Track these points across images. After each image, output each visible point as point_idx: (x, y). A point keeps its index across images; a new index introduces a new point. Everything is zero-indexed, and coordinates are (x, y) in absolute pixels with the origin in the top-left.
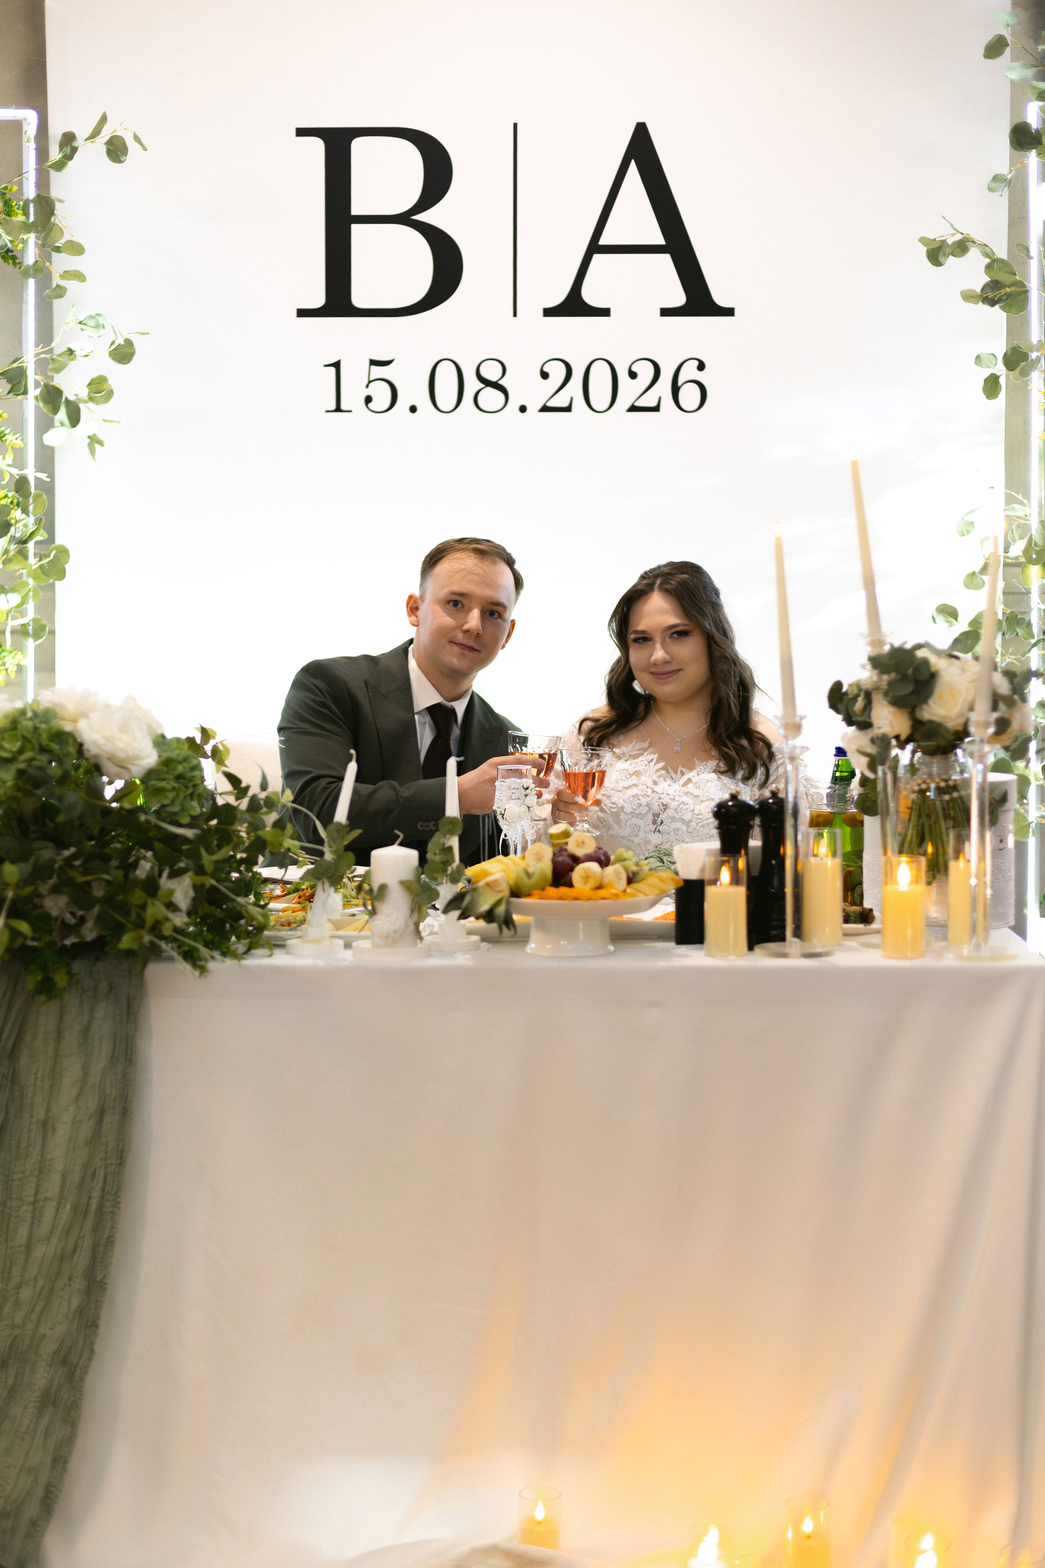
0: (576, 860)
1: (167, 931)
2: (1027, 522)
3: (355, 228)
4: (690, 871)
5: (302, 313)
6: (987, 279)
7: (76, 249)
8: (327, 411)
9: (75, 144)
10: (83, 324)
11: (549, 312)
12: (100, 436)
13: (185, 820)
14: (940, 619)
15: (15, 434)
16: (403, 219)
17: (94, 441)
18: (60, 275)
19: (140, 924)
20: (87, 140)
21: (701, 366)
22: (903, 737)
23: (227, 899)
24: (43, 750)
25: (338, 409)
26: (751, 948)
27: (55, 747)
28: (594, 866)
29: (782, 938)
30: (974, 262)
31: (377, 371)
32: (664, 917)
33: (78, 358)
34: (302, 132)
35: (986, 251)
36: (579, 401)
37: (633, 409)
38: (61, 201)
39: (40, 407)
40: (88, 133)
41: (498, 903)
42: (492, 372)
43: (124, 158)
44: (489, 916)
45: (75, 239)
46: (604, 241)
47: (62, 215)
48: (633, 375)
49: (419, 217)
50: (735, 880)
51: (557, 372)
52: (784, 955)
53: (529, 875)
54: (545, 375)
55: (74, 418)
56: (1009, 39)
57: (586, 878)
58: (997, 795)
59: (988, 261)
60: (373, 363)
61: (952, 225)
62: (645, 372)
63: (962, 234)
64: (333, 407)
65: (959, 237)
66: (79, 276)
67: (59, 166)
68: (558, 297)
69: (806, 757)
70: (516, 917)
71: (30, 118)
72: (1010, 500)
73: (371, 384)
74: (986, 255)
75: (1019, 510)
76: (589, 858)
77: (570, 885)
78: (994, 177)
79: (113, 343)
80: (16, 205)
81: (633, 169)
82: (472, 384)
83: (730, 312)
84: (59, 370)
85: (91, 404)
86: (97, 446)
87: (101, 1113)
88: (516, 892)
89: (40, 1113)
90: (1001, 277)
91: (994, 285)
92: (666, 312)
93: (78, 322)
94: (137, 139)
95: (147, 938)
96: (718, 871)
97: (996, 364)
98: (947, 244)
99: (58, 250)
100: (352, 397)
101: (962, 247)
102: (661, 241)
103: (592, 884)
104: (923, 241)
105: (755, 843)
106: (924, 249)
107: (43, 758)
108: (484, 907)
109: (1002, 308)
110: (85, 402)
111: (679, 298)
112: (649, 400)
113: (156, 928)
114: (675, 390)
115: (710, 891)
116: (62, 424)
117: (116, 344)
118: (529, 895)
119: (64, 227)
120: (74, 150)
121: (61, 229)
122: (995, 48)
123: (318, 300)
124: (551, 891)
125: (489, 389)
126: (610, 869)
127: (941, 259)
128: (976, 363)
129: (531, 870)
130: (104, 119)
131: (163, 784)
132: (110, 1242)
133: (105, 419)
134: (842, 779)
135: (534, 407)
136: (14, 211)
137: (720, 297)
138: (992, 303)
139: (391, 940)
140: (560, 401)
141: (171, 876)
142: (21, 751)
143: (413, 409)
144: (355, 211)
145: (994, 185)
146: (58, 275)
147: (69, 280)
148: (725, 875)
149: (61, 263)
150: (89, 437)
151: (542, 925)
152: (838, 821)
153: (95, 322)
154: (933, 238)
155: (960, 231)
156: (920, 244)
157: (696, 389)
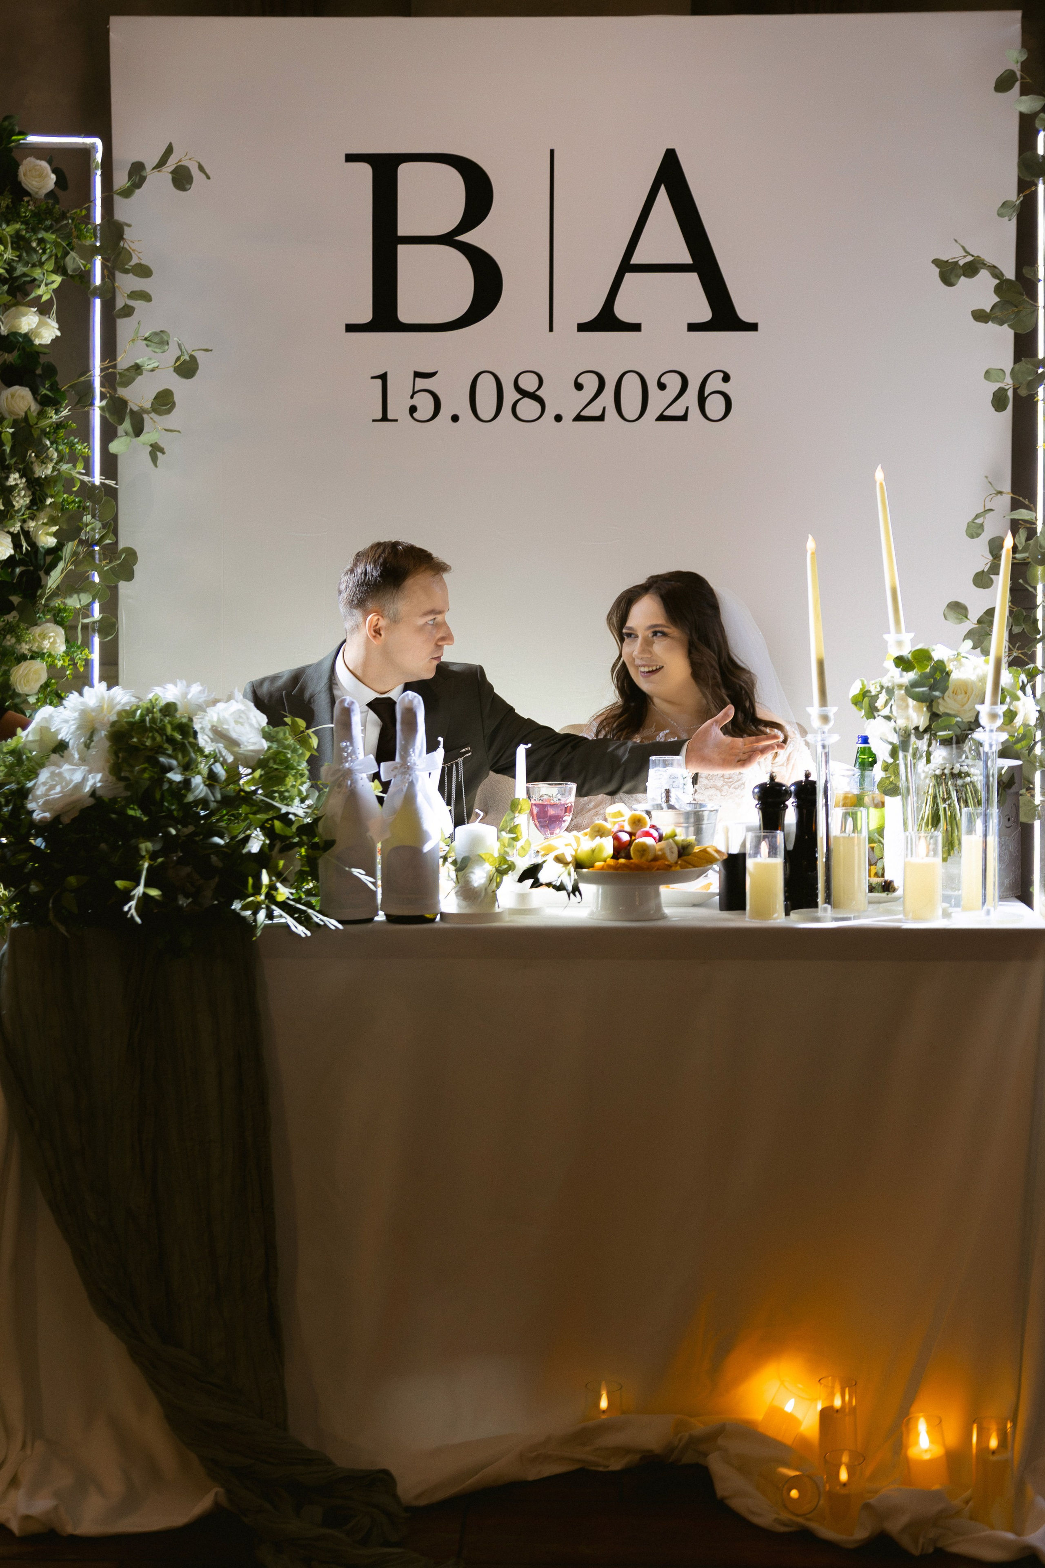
0: (633, 837)
2: (1033, 526)
3: (401, 249)
4: (733, 846)
5: (351, 328)
6: (995, 299)
7: (144, 271)
8: (374, 421)
9: (144, 174)
10: (149, 340)
11: (581, 328)
12: (162, 445)
14: (951, 615)
15: (83, 443)
16: (447, 239)
17: (156, 450)
18: (128, 295)
20: (154, 169)
21: (726, 378)
22: (921, 729)
25: (385, 418)
26: (787, 913)
28: (649, 841)
29: (815, 905)
30: (985, 283)
31: (421, 383)
33: (144, 372)
34: (351, 158)
35: (995, 272)
36: (611, 412)
37: (662, 418)
38: (129, 226)
39: (106, 417)
40: (155, 163)
42: (529, 383)
43: (189, 186)
45: (143, 262)
46: (634, 260)
47: (132, 238)
48: (662, 386)
49: (462, 238)
50: (773, 853)
51: (590, 383)
52: (817, 919)
54: (579, 387)
55: (138, 430)
56: (1018, 74)
57: (643, 851)
59: (997, 281)
60: (417, 375)
61: (963, 248)
62: (673, 383)
63: (973, 256)
64: (380, 416)
65: (969, 259)
66: (145, 296)
67: (127, 193)
68: (591, 312)
71: (96, 143)
72: (1015, 505)
73: (415, 396)
74: (994, 276)
75: (1024, 515)
76: (645, 835)
77: (630, 857)
78: (1004, 203)
79: (178, 359)
80: (84, 228)
81: (663, 191)
82: (511, 394)
83: (753, 327)
84: (126, 383)
85: (153, 415)
86: (159, 454)
88: (581, 864)
90: (1010, 297)
91: (1002, 304)
92: (692, 327)
93: (144, 338)
94: (201, 168)
96: (756, 845)
97: (1004, 379)
98: (959, 265)
99: (126, 271)
100: (398, 407)
101: (972, 268)
102: (688, 260)
103: (647, 856)
104: (935, 262)
106: (937, 271)
109: (1010, 326)
110: (148, 413)
111: (705, 314)
112: (677, 410)
114: (702, 400)
115: (751, 863)
116: (127, 434)
117: (182, 359)
118: (593, 867)
119: (133, 250)
120: (143, 179)
121: (129, 252)
122: (1004, 82)
123: (366, 315)
124: (612, 862)
125: (526, 400)
126: (664, 844)
127: (953, 280)
128: (985, 378)
130: (169, 150)
133: (166, 428)
134: (866, 764)
135: (568, 417)
136: (83, 234)
137: (744, 313)
138: (999, 322)
140: (594, 410)
143: (455, 418)
144: (401, 232)
145: (1003, 211)
146: (126, 295)
147: (136, 300)
148: (764, 850)
149: (127, 283)
150: (151, 445)
152: (863, 802)
153: (159, 339)
154: (946, 260)
155: (971, 253)
156: (933, 265)
157: (720, 399)
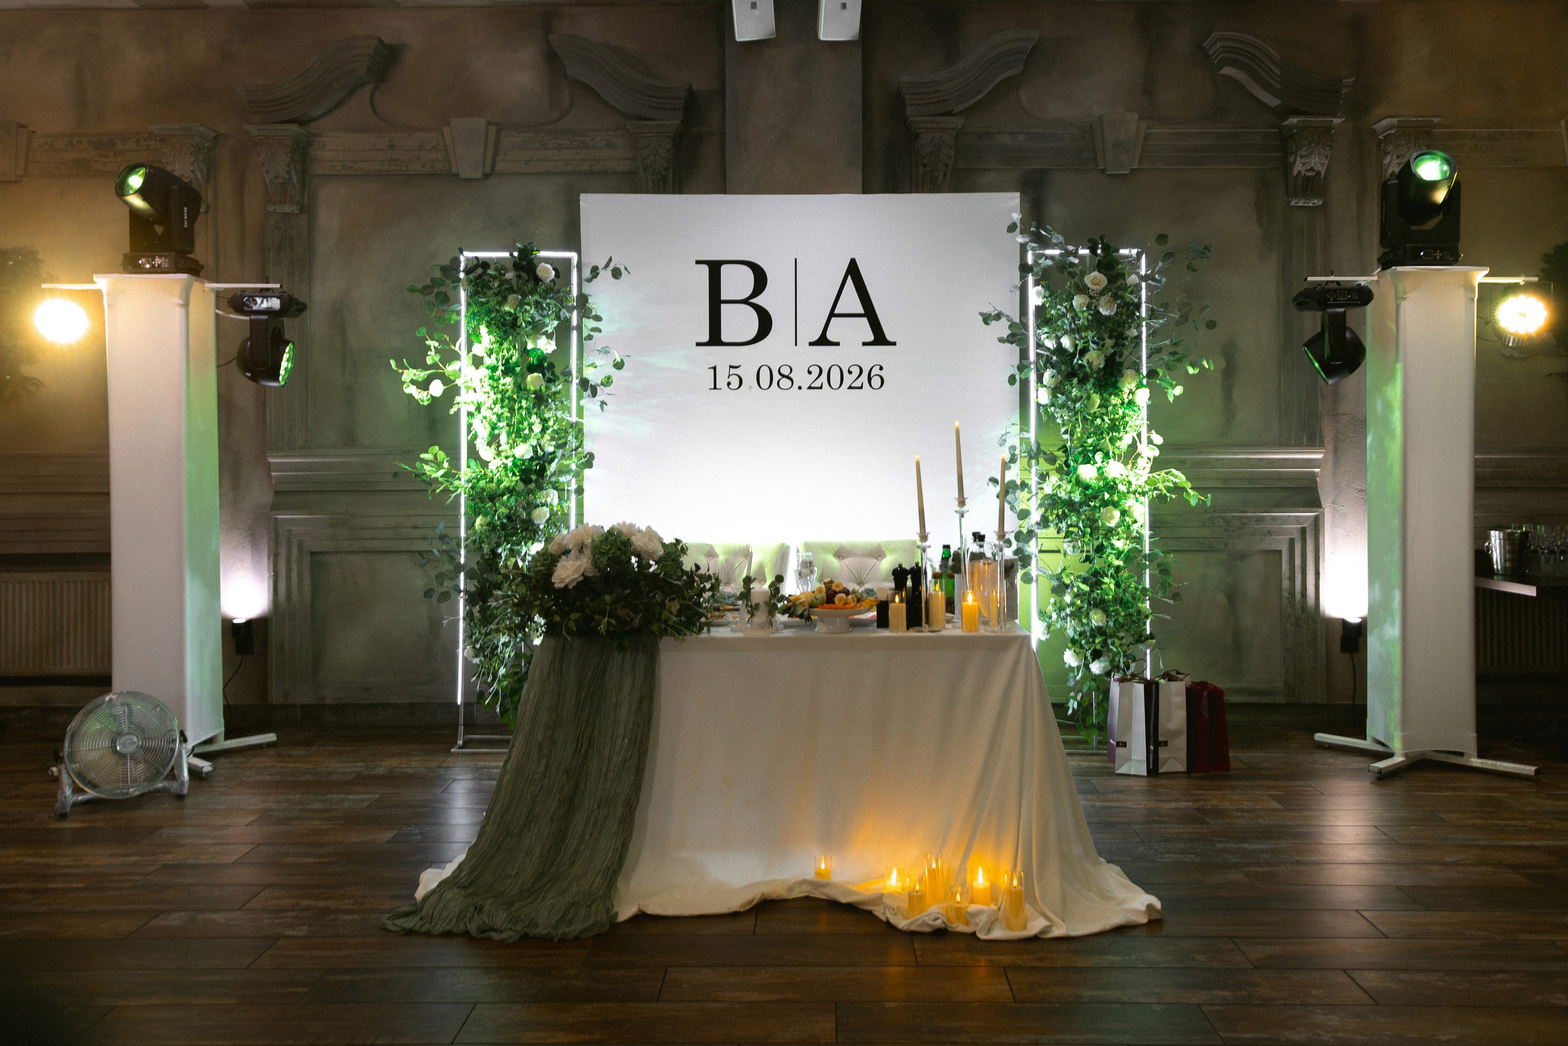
0: (836, 593)
1: (670, 623)
2: (1029, 440)
3: (723, 306)
4: (882, 597)
5: (698, 344)
6: (1010, 332)
7: (598, 318)
8: (710, 389)
9: (598, 271)
10: (600, 351)
11: (811, 344)
12: (606, 401)
13: (675, 578)
14: (991, 484)
15: (567, 401)
16: (745, 301)
17: (603, 403)
18: (590, 330)
19: (660, 620)
20: (603, 269)
21: (881, 368)
23: (693, 609)
24: (619, 549)
25: (715, 388)
26: (908, 629)
27: (623, 548)
28: (843, 595)
29: (921, 625)
30: (1004, 323)
31: (733, 371)
32: (872, 617)
33: (597, 367)
34: (698, 262)
35: (1009, 318)
36: (826, 385)
37: (850, 388)
38: (591, 296)
39: (578, 388)
40: (604, 266)
41: (805, 611)
42: (785, 371)
43: (620, 277)
44: (801, 616)
45: (598, 314)
46: (836, 312)
47: (592, 302)
48: (850, 372)
49: (753, 301)
50: (901, 601)
51: (816, 371)
52: (922, 632)
53: (817, 599)
54: (810, 373)
55: (594, 394)
56: (1019, 224)
57: (840, 600)
58: (1009, 564)
59: (1010, 323)
60: (731, 367)
61: (993, 307)
62: (856, 371)
64: (713, 387)
65: (996, 312)
66: (598, 330)
67: (589, 281)
68: (816, 336)
69: (928, 550)
70: (812, 617)
71: (573, 255)
72: (1022, 430)
73: (730, 377)
74: (1009, 321)
75: (1025, 435)
76: (841, 592)
77: (834, 603)
78: (1013, 286)
79: (615, 361)
80: (569, 298)
81: (849, 279)
82: (776, 377)
83: (894, 344)
84: (587, 372)
85: (602, 387)
86: (605, 406)
87: (641, 700)
88: (811, 606)
89: (615, 701)
90: (1017, 331)
91: (1013, 335)
92: (864, 344)
93: (597, 350)
94: (626, 269)
95: (663, 626)
96: (894, 598)
97: (1014, 370)
98: (991, 315)
99: (589, 318)
100: (721, 382)
101: (998, 317)
102: (862, 312)
103: (842, 602)
104: (981, 314)
105: (909, 583)
106: (981, 318)
107: (619, 552)
108: (799, 612)
109: (1017, 345)
110: (599, 386)
111: (870, 337)
112: (858, 384)
113: (666, 621)
114: (870, 379)
115: (891, 605)
116: (589, 396)
117: (617, 361)
118: (817, 607)
119: (593, 308)
120: (597, 274)
121: (591, 309)
122: (1012, 228)
123: (706, 338)
124: (825, 605)
125: (784, 379)
126: (850, 597)
127: (989, 322)
128: (1005, 369)
129: (817, 597)
130: (610, 260)
131: (667, 563)
132: (646, 753)
133: (609, 394)
134: (945, 558)
135: (805, 387)
136: (568, 300)
137: (889, 337)
138: (1012, 343)
139: (762, 626)
140: (817, 384)
141: (670, 601)
142: (609, 550)
143: (750, 388)
144: (723, 298)
145: (1013, 289)
147: (595, 332)
148: (897, 599)
149: (589, 324)
151: (822, 620)
152: (944, 576)
153: (606, 351)
154: (985, 312)
155: (997, 309)
156: (979, 315)
157: (879, 379)
